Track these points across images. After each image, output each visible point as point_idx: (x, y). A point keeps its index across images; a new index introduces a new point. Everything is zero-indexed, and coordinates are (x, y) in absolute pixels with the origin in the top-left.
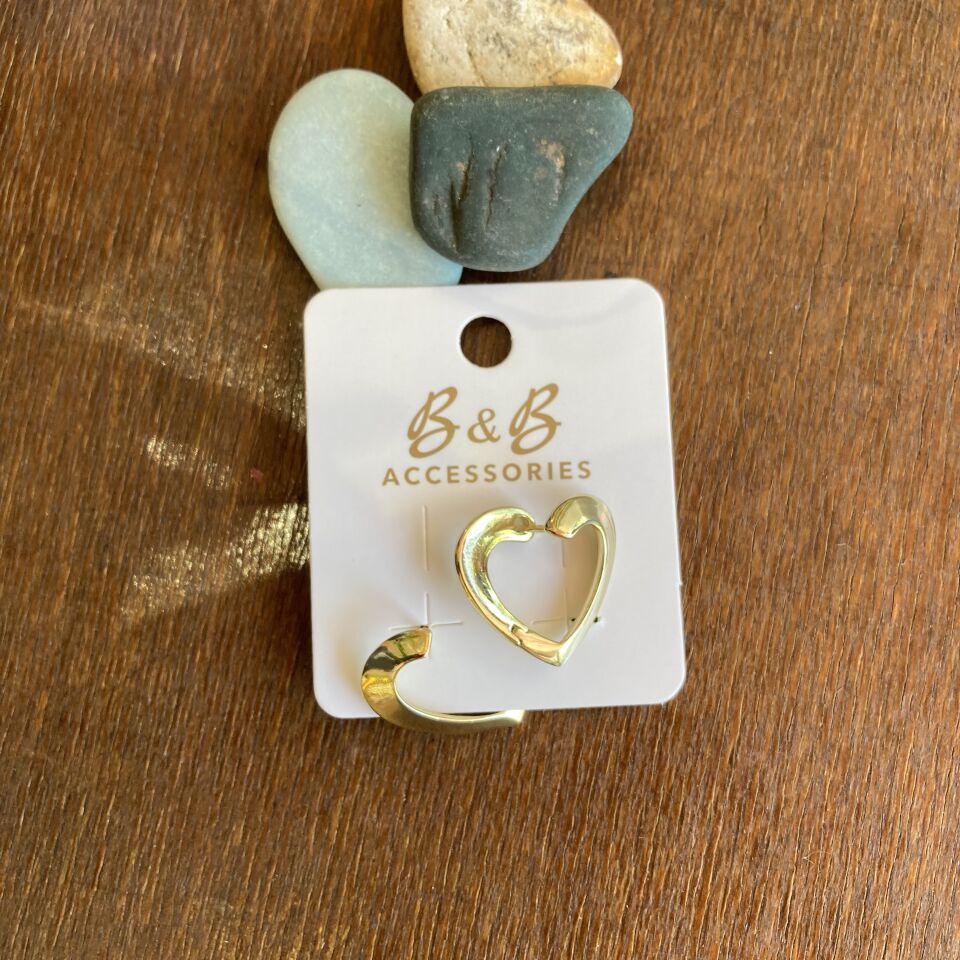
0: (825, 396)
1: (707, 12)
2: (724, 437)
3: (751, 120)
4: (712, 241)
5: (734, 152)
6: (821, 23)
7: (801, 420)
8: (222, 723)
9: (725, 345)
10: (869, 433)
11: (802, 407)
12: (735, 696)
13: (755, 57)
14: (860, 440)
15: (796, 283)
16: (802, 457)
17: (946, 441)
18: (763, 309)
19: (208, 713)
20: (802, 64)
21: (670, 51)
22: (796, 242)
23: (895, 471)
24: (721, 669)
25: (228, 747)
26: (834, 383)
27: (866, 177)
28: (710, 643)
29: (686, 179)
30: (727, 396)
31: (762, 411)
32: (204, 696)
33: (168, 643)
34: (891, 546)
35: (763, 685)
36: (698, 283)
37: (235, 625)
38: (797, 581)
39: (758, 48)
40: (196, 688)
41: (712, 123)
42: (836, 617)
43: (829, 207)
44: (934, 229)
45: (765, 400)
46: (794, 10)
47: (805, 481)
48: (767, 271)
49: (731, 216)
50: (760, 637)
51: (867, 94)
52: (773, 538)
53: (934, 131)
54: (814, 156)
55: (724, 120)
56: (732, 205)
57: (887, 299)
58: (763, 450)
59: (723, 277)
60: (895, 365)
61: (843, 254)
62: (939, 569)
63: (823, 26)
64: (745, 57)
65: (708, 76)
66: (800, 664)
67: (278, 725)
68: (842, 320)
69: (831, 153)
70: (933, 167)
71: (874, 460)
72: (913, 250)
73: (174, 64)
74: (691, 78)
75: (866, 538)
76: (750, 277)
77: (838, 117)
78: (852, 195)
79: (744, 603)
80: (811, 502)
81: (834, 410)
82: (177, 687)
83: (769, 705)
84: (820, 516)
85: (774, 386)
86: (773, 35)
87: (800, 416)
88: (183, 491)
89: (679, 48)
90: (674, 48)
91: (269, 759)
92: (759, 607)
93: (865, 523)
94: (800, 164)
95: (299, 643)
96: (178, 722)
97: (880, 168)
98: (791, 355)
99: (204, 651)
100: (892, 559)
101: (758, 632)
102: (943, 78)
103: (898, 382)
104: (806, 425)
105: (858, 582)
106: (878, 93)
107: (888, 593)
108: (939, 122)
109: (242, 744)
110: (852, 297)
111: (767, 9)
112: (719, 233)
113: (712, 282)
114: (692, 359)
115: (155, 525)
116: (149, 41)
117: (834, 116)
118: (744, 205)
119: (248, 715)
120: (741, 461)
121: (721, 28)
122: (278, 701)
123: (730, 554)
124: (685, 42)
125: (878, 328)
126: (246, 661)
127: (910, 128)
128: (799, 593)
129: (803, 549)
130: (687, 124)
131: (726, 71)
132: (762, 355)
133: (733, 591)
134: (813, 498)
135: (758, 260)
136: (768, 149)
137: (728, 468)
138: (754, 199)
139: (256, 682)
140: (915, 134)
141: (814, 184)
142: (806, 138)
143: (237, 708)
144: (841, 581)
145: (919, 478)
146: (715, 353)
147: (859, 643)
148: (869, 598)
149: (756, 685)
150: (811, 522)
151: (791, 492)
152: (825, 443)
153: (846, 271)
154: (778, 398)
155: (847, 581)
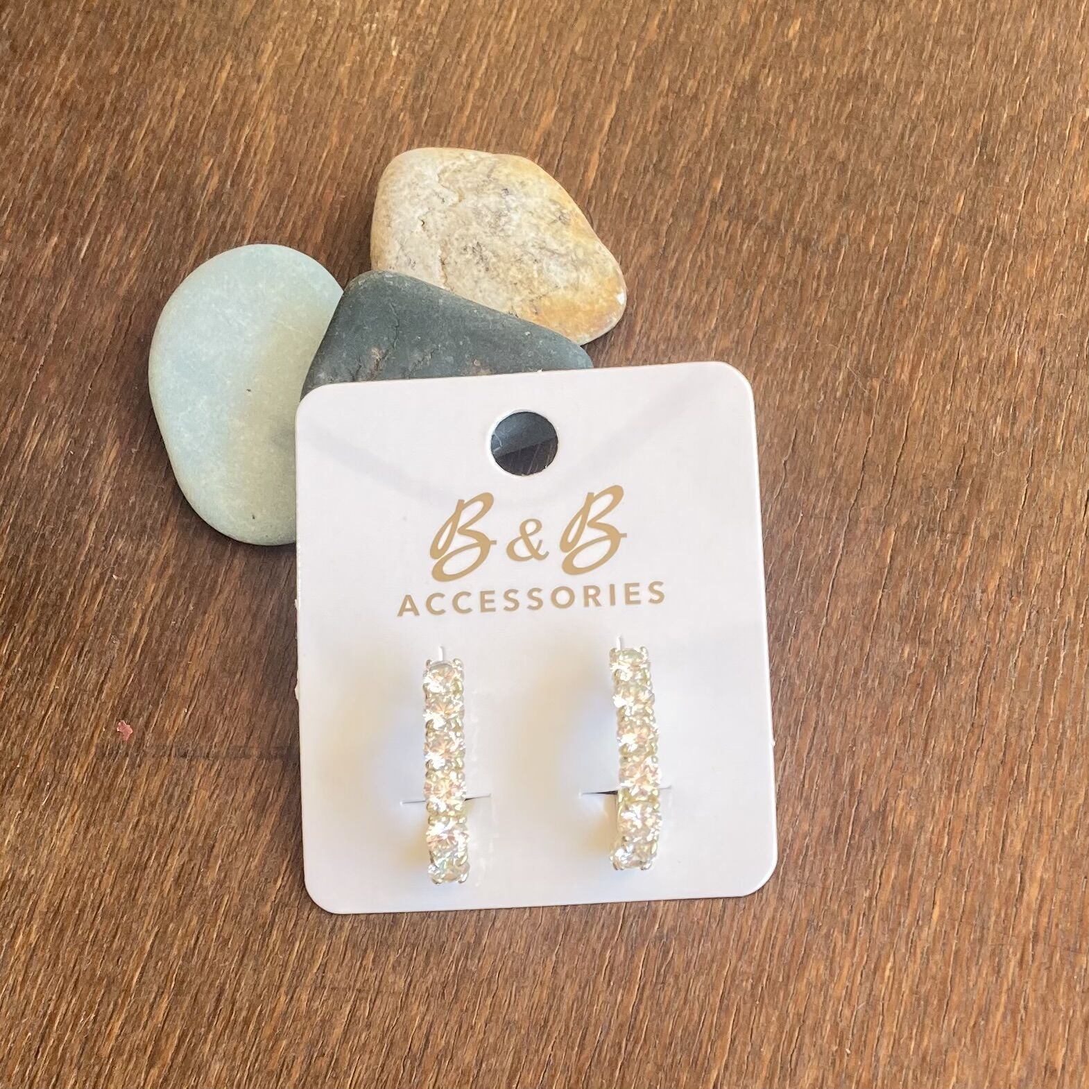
0: (856, 655)
1: (736, 225)
3: (781, 343)
6: (872, 243)
7: (825, 681)
8: (40, 1026)
10: (909, 700)
11: (825, 667)
12: (724, 1009)
13: (791, 276)
14: (898, 707)
15: (826, 527)
16: (824, 725)
17: (1007, 712)
18: (783, 552)
20: (847, 286)
21: (688, 265)
22: (829, 479)
23: (942, 745)
24: (708, 974)
25: (43, 1060)
26: (868, 641)
27: (919, 410)
28: (696, 941)
34: (932, 833)
35: (762, 997)
37: (74, 905)
38: (811, 871)
39: (794, 269)
40: (11, 981)
41: (734, 345)
42: (859, 915)
43: (872, 443)
44: (999, 472)
45: (781, 657)
46: (841, 227)
47: (826, 751)
48: (791, 512)
50: (761, 936)
51: (923, 322)
53: (1005, 363)
54: (856, 386)
55: (749, 343)
57: (937, 548)
60: (945, 622)
61: (886, 496)
62: (993, 863)
63: (874, 247)
64: (779, 275)
65: (732, 295)
66: (810, 973)
67: (116, 1031)
68: (881, 569)
69: (876, 384)
70: (1001, 403)
71: (914, 730)
72: (975, 493)
73: (80, 250)
74: (712, 295)
76: (771, 517)
77: (887, 345)
78: (900, 431)
80: (834, 777)
81: (866, 672)
83: (768, 1021)
84: (844, 795)
85: (793, 642)
86: (814, 254)
87: (823, 678)
88: (27, 738)
89: (699, 262)
90: (694, 261)
91: (99, 1075)
94: (838, 394)
95: (156, 929)
97: (936, 402)
98: (816, 606)
100: (933, 849)
101: (758, 930)
102: (1016, 306)
103: (948, 641)
104: (831, 688)
105: (889, 876)
106: (938, 321)
107: (928, 889)
108: (1010, 354)
109: (63, 1056)
110: (895, 544)
111: (808, 225)
116: (52, 222)
117: (884, 343)
118: (767, 436)
119: (77, 1017)
121: (751, 243)
122: (120, 1001)
124: (708, 256)
125: (926, 581)
126: (83, 949)
127: (975, 361)
128: (813, 885)
129: (820, 833)
130: (703, 344)
131: (755, 289)
134: (834, 774)
135: (780, 498)
136: (801, 376)
138: (780, 430)
139: (93, 974)
140: (980, 366)
141: (853, 418)
142: (847, 365)
143: (63, 1008)
144: (867, 873)
145: (972, 753)
147: (887, 949)
148: (903, 895)
149: (753, 996)
150: (832, 801)
151: (809, 764)
152: (853, 709)
153: (889, 514)
154: (797, 655)
155: (875, 872)
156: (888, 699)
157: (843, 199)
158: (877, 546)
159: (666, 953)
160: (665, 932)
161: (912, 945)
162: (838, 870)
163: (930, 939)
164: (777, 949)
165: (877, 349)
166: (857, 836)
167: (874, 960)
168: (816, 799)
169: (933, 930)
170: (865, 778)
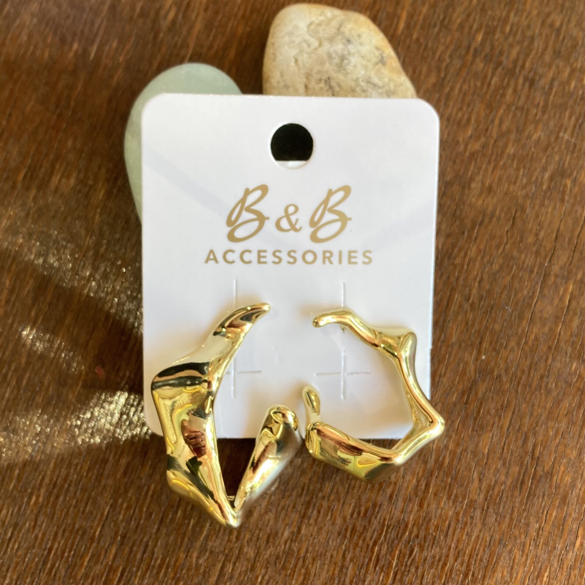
0: (542, 365)
1: (488, 67)
2: (460, 387)
3: (511, 150)
4: (469, 237)
5: (495, 173)
6: (573, 86)
7: (522, 381)
8: (43, 555)
9: (471, 316)
10: (573, 399)
11: (523, 371)
13: (520, 103)
14: (566, 404)
15: (530, 277)
16: (519, 410)
18: (502, 292)
19: (33, 547)
20: (555, 113)
21: (456, 91)
22: (534, 245)
25: (43, 576)
26: (551, 357)
28: (430, 547)
29: (456, 188)
30: (466, 354)
31: (492, 371)
32: (32, 533)
33: (12, 486)
34: (580, 489)
36: (455, 266)
37: (65, 480)
38: (504, 507)
39: (523, 98)
40: (27, 525)
41: (481, 149)
42: (531, 539)
43: (563, 222)
45: (496, 362)
46: (554, 73)
47: (519, 429)
48: (508, 266)
49: (487, 220)
50: (470, 548)
52: (489, 470)
54: (556, 183)
55: (491, 147)
56: (489, 211)
58: (490, 400)
59: (474, 265)
61: (568, 259)
63: (574, 88)
64: (513, 103)
65: (483, 114)
66: (498, 575)
67: (86, 563)
68: (562, 309)
69: (569, 182)
71: (574, 420)
73: (90, 54)
74: (470, 113)
75: (561, 480)
76: (496, 267)
77: (577, 156)
78: (581, 216)
79: (461, 519)
80: (523, 446)
81: (548, 377)
82: (13, 522)
84: (528, 459)
85: (504, 353)
86: (536, 89)
87: (521, 378)
88: (43, 371)
89: (463, 91)
92: (471, 524)
93: (562, 468)
94: (544, 187)
95: (111, 501)
96: (9, 550)
98: (520, 330)
99: (38, 497)
100: (580, 501)
101: (468, 544)
104: (525, 386)
105: (551, 515)
107: (574, 527)
109: (55, 575)
110: (572, 293)
111: (534, 70)
112: (476, 231)
113: (465, 267)
114: (444, 322)
115: (18, 393)
116: (75, 35)
117: (575, 155)
118: (497, 212)
119: (63, 552)
120: (471, 407)
121: (497, 80)
122: (88, 545)
123: (455, 479)
124: (469, 86)
128: (505, 517)
129: (511, 483)
130: (462, 147)
131: (497, 112)
132: (497, 327)
133: (453, 509)
134: (524, 444)
135: (503, 255)
136: (521, 173)
137: (461, 410)
138: (505, 209)
139: (74, 526)
141: (553, 204)
142: (551, 168)
143: (56, 546)
144: (538, 512)
146: (462, 321)
147: (546, 563)
148: (559, 529)
150: (520, 462)
151: (508, 436)
152: (538, 401)
153: (569, 272)
154: (506, 361)
155: (543, 511)
156: (560, 397)
157: (557, 54)
158: (561, 293)
159: (412, 552)
160: (412, 537)
161: (561, 562)
162: (520, 509)
163: (573, 560)
164: (479, 557)
165: (571, 160)
166: (534, 487)
167: (538, 570)
168: (510, 460)
169: (575, 554)
170: (542, 449)
